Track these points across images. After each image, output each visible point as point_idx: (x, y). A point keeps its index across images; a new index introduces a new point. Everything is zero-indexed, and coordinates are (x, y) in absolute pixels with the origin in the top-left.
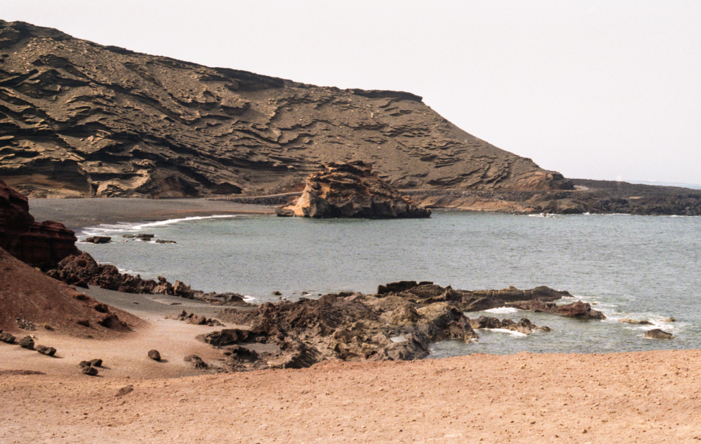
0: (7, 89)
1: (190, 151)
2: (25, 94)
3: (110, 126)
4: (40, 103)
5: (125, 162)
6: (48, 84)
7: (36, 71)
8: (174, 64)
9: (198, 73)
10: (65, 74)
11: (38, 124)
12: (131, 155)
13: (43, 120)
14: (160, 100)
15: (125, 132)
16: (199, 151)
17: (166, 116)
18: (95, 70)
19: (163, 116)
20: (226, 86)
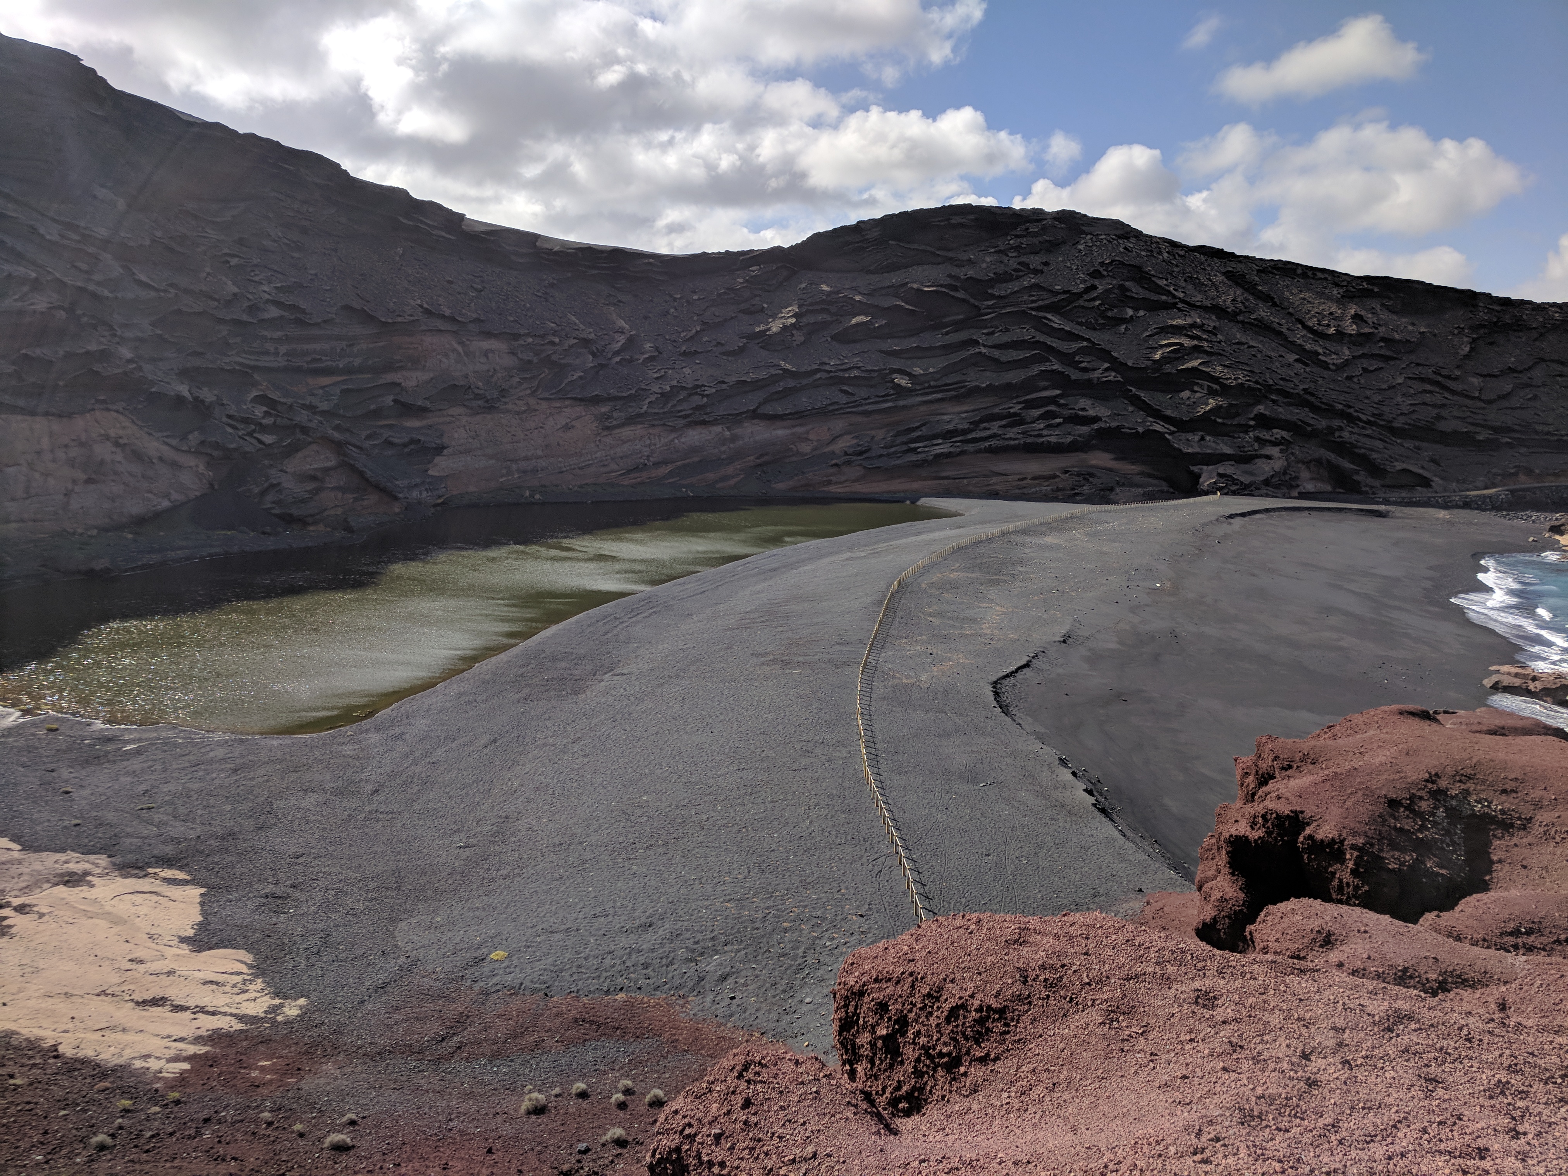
0: (1050, 316)
1: (1343, 415)
2: (1078, 323)
3: (1217, 374)
4: (1102, 338)
5: (1241, 435)
6: (1112, 307)
7: (1094, 287)
8: (1299, 271)
9: (1337, 285)
10: (1136, 290)
11: (1100, 371)
12: (1252, 423)
13: (1107, 365)
14: (1284, 331)
15: (1242, 384)
16: (1356, 414)
17: (1297, 357)
18: (1184, 284)
19: (1292, 357)
20: (1383, 305)
